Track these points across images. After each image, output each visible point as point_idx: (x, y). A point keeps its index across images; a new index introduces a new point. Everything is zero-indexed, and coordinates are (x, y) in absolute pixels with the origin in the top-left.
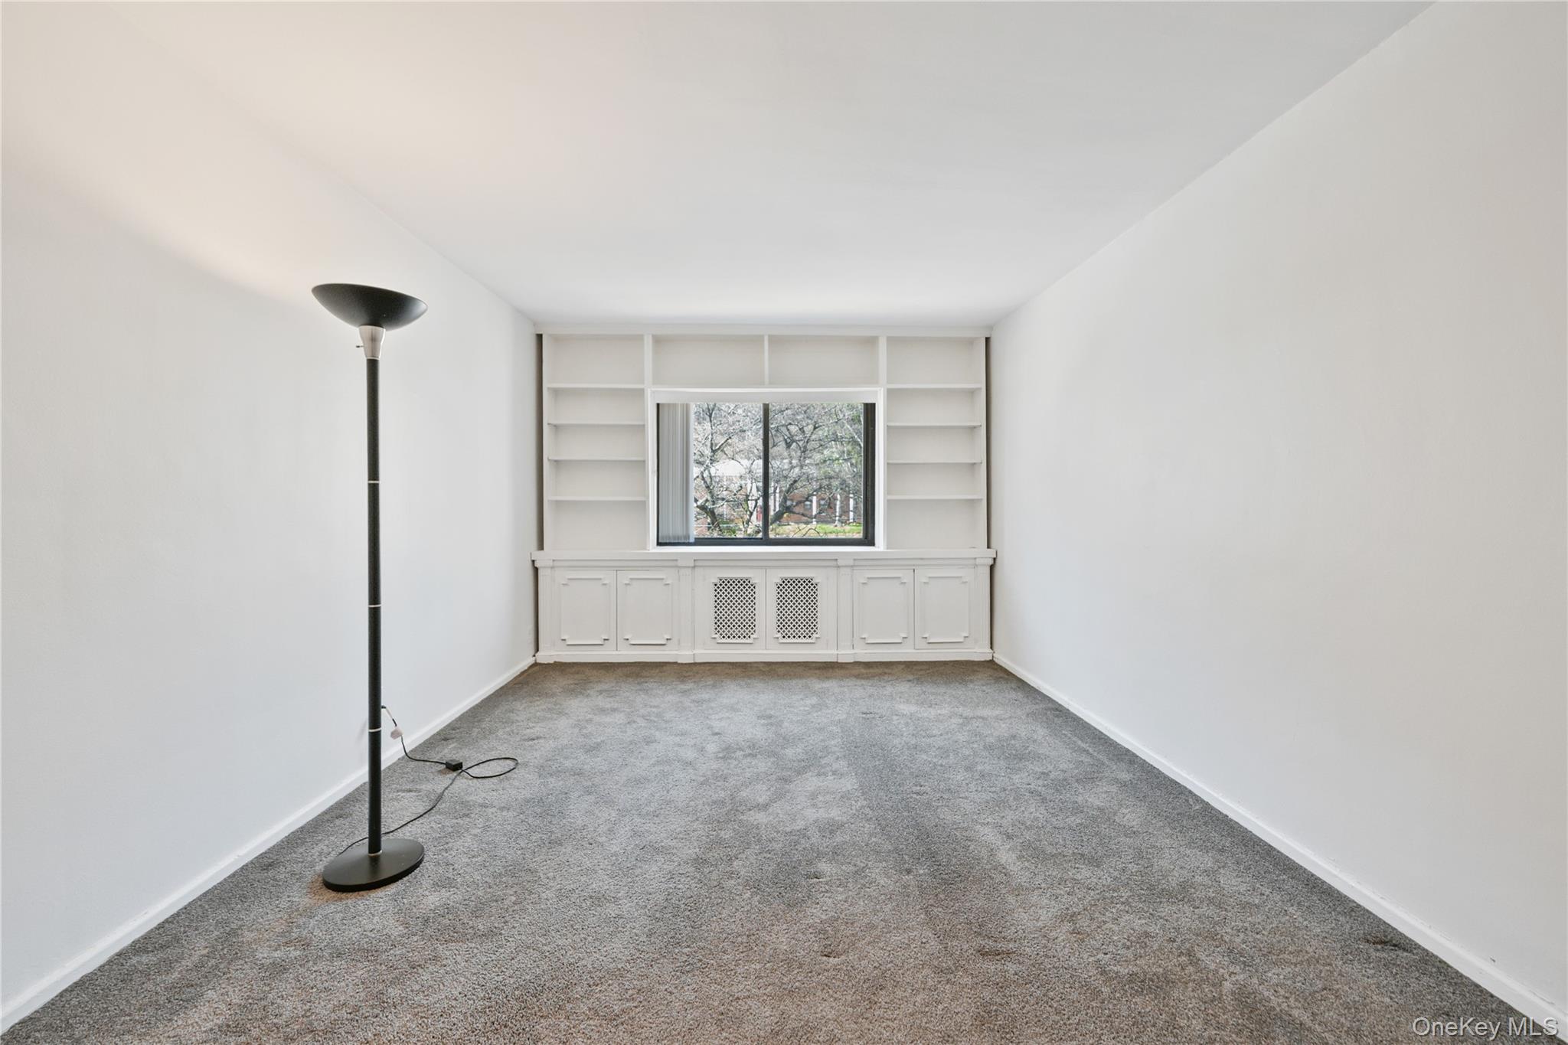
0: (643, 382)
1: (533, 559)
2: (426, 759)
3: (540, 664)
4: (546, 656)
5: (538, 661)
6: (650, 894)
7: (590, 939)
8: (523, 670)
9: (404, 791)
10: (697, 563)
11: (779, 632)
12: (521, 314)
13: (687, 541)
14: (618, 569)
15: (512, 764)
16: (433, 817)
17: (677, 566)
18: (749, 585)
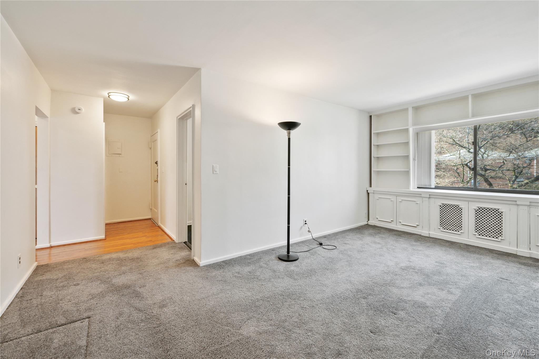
0: (408, 126)
1: (367, 190)
2: (317, 240)
3: (369, 225)
4: (371, 222)
5: (368, 224)
6: (337, 290)
7: (313, 291)
8: (361, 225)
9: (306, 246)
10: (430, 196)
11: (476, 232)
12: (361, 111)
13: (430, 187)
14: (397, 196)
15: (335, 248)
16: (307, 253)
17: (421, 197)
18: (459, 208)
